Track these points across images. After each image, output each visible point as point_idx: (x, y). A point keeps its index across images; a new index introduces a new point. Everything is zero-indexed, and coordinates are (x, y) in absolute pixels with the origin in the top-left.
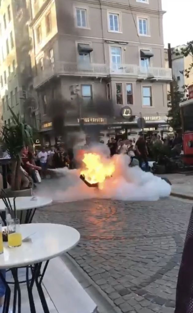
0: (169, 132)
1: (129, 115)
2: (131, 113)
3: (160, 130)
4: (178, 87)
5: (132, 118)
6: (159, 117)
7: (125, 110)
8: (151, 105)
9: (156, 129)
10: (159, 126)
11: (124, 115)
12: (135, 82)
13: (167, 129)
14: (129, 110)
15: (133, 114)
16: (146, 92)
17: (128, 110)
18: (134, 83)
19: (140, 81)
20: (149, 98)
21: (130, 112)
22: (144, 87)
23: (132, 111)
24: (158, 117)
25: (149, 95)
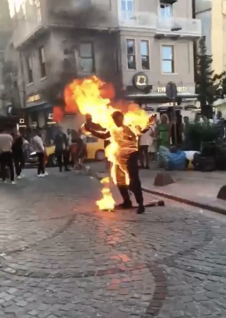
0: (196, 108)
1: (144, 84)
2: (147, 82)
3: (183, 105)
4: (205, 49)
5: (148, 89)
6: (183, 87)
7: (139, 78)
8: (173, 71)
9: (179, 104)
10: (183, 100)
11: (138, 84)
12: (153, 39)
13: (192, 104)
14: (145, 78)
15: (149, 84)
16: (166, 53)
17: (143, 77)
18: (151, 41)
19: (159, 37)
20: (170, 62)
21: (145, 80)
22: (164, 46)
23: (149, 78)
24: (181, 88)
25: (171, 58)
